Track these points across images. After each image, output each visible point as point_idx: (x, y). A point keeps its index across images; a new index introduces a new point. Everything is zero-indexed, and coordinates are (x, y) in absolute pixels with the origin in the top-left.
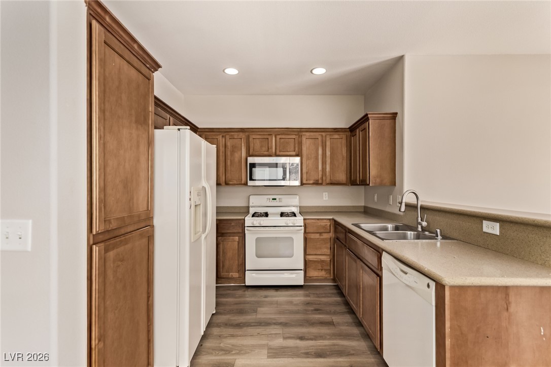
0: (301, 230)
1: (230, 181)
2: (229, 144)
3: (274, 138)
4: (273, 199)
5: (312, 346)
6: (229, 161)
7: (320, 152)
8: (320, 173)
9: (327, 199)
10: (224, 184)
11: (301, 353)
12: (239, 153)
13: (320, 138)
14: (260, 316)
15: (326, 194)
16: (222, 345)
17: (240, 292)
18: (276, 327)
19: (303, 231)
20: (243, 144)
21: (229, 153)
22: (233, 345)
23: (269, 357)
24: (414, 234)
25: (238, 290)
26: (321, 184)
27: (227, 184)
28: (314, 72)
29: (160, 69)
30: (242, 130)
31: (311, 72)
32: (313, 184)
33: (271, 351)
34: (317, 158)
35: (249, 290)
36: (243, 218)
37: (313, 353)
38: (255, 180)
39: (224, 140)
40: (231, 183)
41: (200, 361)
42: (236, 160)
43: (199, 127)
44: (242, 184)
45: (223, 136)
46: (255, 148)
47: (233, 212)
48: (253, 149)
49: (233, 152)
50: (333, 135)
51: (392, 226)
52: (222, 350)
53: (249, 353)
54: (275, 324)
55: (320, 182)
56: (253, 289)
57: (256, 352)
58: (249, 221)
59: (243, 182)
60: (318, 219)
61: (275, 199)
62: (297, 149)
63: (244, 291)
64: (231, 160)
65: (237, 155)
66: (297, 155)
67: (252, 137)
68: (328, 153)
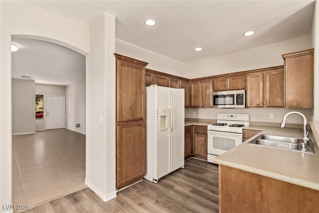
0: (240, 136)
1: (205, 105)
2: (204, 86)
3: (229, 80)
4: (231, 116)
5: (215, 197)
6: (204, 95)
7: (261, 85)
8: (261, 100)
9: (273, 117)
10: (201, 107)
11: (207, 197)
12: (209, 90)
13: (261, 76)
14: (202, 176)
15: (271, 114)
16: (176, 180)
17: (204, 164)
18: (205, 183)
19: (241, 137)
20: (211, 85)
21: (204, 91)
22: (180, 182)
23: (190, 191)
24: (295, 145)
25: (204, 163)
26: (262, 107)
27: (203, 107)
28: (245, 35)
29: (148, 64)
30: (210, 78)
31: (243, 35)
32: (256, 107)
33: (193, 190)
34: (258, 89)
35: (209, 164)
36: (207, 125)
37: (212, 199)
38: (218, 105)
39: (201, 84)
40: (205, 106)
41: (163, 180)
42: (208, 94)
43: (190, 79)
44: (210, 107)
45: (201, 82)
46: (218, 86)
47: (209, 122)
48: (217, 87)
49: (206, 90)
50: (272, 72)
51: (295, 139)
52: (175, 181)
53: (184, 186)
54: (206, 182)
55: (261, 105)
56: (212, 165)
57: (187, 187)
58: (210, 127)
59: (211, 106)
60: (254, 130)
61: (233, 116)
62: (243, 85)
63: (206, 164)
64: (205, 94)
65: (208, 91)
66: (243, 89)
67: (215, 81)
68: (268, 85)
